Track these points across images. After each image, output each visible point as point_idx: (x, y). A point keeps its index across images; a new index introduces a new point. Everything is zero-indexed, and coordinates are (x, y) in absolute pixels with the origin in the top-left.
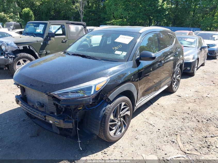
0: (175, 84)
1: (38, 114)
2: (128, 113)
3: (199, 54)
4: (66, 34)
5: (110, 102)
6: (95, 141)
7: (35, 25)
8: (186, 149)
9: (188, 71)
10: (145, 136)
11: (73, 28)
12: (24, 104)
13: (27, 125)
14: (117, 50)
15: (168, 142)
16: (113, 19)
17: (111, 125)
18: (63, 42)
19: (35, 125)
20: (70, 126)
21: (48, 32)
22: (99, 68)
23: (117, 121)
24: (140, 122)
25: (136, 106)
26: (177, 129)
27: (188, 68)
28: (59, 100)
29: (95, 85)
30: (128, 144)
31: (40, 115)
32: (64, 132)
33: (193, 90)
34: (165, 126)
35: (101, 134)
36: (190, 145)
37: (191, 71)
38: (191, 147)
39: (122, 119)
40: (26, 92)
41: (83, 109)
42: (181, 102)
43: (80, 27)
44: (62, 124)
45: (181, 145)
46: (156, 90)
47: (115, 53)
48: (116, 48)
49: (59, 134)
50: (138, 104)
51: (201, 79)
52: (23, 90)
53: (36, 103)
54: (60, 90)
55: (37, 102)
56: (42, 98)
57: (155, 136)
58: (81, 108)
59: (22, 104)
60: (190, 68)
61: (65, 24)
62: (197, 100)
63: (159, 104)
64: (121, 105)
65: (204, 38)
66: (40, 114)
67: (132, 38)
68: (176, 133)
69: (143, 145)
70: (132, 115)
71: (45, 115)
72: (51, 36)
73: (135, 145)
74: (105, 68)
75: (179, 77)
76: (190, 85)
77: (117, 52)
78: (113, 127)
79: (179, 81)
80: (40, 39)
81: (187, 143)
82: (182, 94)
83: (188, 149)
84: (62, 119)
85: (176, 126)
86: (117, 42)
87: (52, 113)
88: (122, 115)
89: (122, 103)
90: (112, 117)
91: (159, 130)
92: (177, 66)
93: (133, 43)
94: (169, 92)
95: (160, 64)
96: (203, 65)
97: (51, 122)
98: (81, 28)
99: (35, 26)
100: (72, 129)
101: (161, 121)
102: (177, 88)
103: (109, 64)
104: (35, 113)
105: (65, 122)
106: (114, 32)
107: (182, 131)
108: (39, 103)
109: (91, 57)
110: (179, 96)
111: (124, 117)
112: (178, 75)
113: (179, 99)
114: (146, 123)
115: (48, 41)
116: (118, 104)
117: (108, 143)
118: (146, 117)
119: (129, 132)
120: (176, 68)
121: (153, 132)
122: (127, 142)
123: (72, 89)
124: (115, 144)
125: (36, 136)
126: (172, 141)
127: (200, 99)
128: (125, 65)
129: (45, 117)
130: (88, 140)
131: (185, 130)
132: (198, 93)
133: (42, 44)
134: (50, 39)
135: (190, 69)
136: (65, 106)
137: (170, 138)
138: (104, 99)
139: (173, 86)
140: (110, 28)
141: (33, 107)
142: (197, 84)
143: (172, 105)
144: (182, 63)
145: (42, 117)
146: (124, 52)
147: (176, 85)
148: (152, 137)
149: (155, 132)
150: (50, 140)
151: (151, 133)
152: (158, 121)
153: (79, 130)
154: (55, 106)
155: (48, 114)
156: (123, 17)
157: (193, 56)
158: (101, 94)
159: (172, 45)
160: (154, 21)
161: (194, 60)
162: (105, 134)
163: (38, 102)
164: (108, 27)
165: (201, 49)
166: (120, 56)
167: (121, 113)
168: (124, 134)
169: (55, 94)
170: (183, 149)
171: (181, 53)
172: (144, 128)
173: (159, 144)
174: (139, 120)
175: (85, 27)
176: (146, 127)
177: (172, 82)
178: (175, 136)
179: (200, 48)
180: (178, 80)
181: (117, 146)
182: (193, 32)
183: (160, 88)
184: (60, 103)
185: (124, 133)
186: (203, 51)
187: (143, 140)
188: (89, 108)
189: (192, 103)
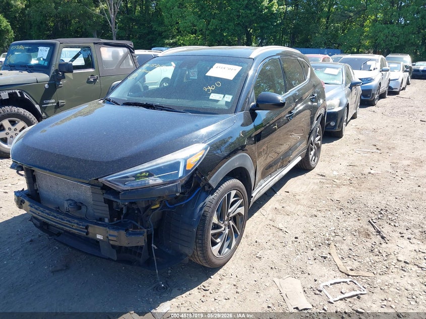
0: (312, 153)
1: (72, 223)
2: (242, 210)
3: (348, 95)
4: (96, 65)
5: (212, 191)
6: (182, 268)
7: (29, 49)
8: (348, 268)
9: (331, 129)
10: (274, 252)
11: (106, 53)
12: (36, 206)
13: (39, 250)
14: (214, 92)
15: (315, 259)
16: (177, 36)
17: (214, 235)
18: (89, 82)
19: (57, 248)
20: (140, 241)
21: (58, 63)
22: (187, 127)
23: (224, 227)
24: (260, 227)
25: (252, 197)
26: (327, 235)
27: (331, 123)
28: (116, 193)
29: (184, 159)
30: (245, 269)
31: (76, 225)
32: (125, 255)
33: (345, 163)
34: (305, 230)
35: (196, 253)
36: (354, 261)
37: (337, 129)
38: (356, 264)
39: (231, 223)
40: (39, 182)
41: (162, 206)
42: (328, 185)
43: (122, 51)
44: (123, 239)
45: (339, 262)
46: (283, 166)
47: (211, 98)
48: (210, 88)
49: (116, 259)
50: (256, 194)
51: (355, 142)
52: (32, 179)
53: (66, 202)
54: (118, 172)
55: (67, 200)
56: (76, 191)
57: (291, 249)
58: (158, 206)
59: (31, 207)
60: (334, 124)
61: (92, 45)
62: (355, 181)
63: (288, 192)
64: (229, 195)
65: (354, 68)
66: (74, 223)
67: (238, 69)
68: (326, 242)
69: (273, 267)
70: (247, 214)
71: (86, 224)
72: (65, 70)
73: (258, 268)
74: (197, 126)
75: (319, 140)
76: (337, 153)
77: (213, 96)
78: (216, 239)
79: (319, 148)
80: (43, 77)
81: (349, 257)
82: (326, 172)
83: (351, 268)
84: (123, 230)
85: (325, 230)
86: (210, 77)
87: (101, 219)
88: (231, 215)
89: (232, 192)
90: (215, 220)
91: (296, 238)
92: (316, 118)
93: (241, 77)
94: (303, 168)
95: (289, 116)
96: (354, 117)
97: (99, 237)
98: (123, 54)
99: (29, 51)
100: (141, 247)
101: (297, 222)
102: (316, 161)
103: (203, 119)
104: (65, 222)
105: (130, 234)
106: (202, 57)
107: (337, 238)
108: (71, 202)
109: (163, 107)
110: (322, 175)
111: (234, 219)
112: (317, 136)
113: (322, 180)
114: (272, 227)
115: (60, 80)
116: (226, 193)
117: (209, 269)
118: (270, 217)
119: (244, 247)
120: (315, 122)
121: (286, 242)
122: (243, 264)
123: (143, 169)
124: (221, 271)
125: (65, 269)
126: (322, 257)
127: (359, 179)
128: (232, 120)
129: (87, 228)
130: (169, 268)
131: (341, 235)
132: (355, 168)
133: (46, 86)
134: (64, 77)
135: (335, 126)
136: (126, 204)
137: (318, 252)
138: (201, 185)
139: (311, 156)
140: (190, 50)
141: (58, 211)
142: (350, 152)
143: (312, 191)
144: (324, 114)
145: (79, 229)
146: (226, 96)
147: (315, 155)
148: (286, 253)
149: (291, 243)
150: (94, 274)
151: (283, 244)
152: (292, 222)
153: (156, 248)
154: (107, 205)
155: (92, 223)
156: (196, 30)
157: (339, 101)
158: (195, 175)
159: (306, 80)
160: (256, 38)
161: (341, 108)
162: (203, 254)
163: (69, 200)
164: (186, 49)
165: (351, 88)
166: (219, 103)
167: (230, 211)
168: (235, 252)
169: (109, 181)
170: (343, 268)
171: (322, 95)
172: (269, 238)
173: (300, 264)
174: (258, 223)
175: (131, 52)
176: (272, 235)
177: (308, 149)
178: (326, 247)
179: (349, 85)
180: (317, 145)
181: (225, 274)
182: (329, 57)
183: (289, 162)
184: (118, 198)
185: (235, 249)
186: (354, 91)
187: (271, 259)
188: (174, 205)
189: (347, 186)
